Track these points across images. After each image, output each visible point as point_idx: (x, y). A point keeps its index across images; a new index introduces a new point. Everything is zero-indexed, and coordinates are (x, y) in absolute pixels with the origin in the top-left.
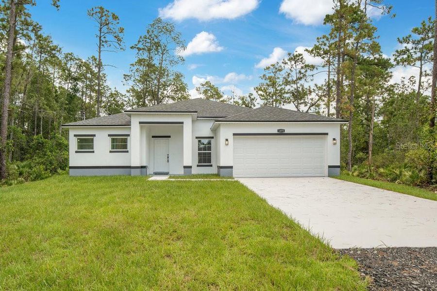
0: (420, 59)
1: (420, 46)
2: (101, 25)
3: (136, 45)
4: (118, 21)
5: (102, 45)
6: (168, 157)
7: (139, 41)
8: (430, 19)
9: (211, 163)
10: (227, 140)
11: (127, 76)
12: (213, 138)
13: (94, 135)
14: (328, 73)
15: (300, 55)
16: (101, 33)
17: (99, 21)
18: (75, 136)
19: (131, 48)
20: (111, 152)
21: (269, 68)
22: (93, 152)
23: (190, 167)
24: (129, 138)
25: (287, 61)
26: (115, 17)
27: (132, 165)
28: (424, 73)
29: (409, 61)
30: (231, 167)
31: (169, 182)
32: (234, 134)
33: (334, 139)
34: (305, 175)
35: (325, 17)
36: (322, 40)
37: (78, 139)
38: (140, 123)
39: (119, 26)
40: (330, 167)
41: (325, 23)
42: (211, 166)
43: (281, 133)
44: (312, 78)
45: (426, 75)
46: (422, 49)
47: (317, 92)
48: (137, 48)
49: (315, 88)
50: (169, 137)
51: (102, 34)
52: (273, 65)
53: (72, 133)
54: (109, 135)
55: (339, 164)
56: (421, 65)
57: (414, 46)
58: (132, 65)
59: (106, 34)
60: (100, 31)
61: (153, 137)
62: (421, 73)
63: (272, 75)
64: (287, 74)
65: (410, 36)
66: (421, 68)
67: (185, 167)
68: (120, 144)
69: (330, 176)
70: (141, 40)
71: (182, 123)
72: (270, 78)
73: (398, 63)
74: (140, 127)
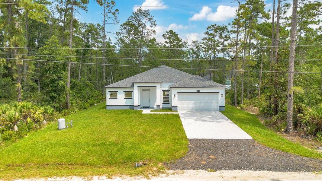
6: (149, 99)
9: (169, 102)
10: (175, 95)
13: (117, 91)
18: (109, 91)
20: (124, 99)
22: (117, 99)
23: (159, 106)
24: (132, 92)
27: (135, 105)
30: (177, 107)
31: (151, 114)
32: (178, 93)
33: (222, 95)
37: (110, 93)
38: (138, 87)
40: (220, 107)
43: (198, 92)
50: (150, 90)
53: (107, 91)
54: (124, 91)
61: (142, 90)
67: (157, 106)
68: (129, 95)
69: (220, 111)
71: (156, 87)
74: (138, 88)
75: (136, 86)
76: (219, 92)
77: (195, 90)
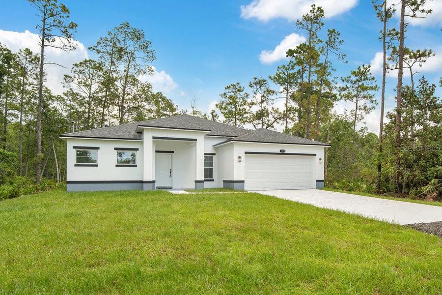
0: (356, 96)
1: (356, 86)
2: (45, 15)
3: (96, 47)
4: (68, 14)
5: (46, 39)
6: (170, 172)
7: (98, 43)
8: (364, 66)
9: (212, 178)
10: (240, 157)
11: (68, 77)
12: (215, 154)
13: (98, 148)
14: (286, 99)
15: (265, 81)
16: (44, 24)
17: (43, 9)
18: (74, 147)
19: (89, 49)
20: (117, 166)
21: (230, 87)
22: (96, 166)
24: (139, 152)
25: (253, 85)
26: (64, 9)
27: (145, 180)
28: (358, 107)
29: (348, 97)
30: (243, 182)
32: (246, 153)
33: (320, 159)
34: (299, 188)
35: (288, 51)
36: (282, 69)
37: (77, 151)
38: (154, 138)
39: (70, 20)
40: (317, 181)
41: (287, 56)
42: (213, 180)
43: (282, 153)
44: (272, 102)
45: (360, 109)
46: (358, 88)
47: (273, 115)
48: (97, 50)
49: (273, 111)
50: (173, 152)
51: (46, 26)
52: (234, 85)
53: (70, 145)
54: (115, 149)
55: (323, 179)
56: (357, 101)
57: (352, 85)
58: (76, 65)
59: (52, 27)
60: (44, 22)
62: (357, 107)
63: (232, 94)
64: (246, 95)
65: (350, 77)
66: (357, 103)
67: (196, 182)
69: (318, 188)
70: (101, 41)
71: (196, 140)
72: (230, 97)
73: (341, 98)
74: (153, 141)
75: (148, 137)
76: (315, 155)
77: (276, 149)
